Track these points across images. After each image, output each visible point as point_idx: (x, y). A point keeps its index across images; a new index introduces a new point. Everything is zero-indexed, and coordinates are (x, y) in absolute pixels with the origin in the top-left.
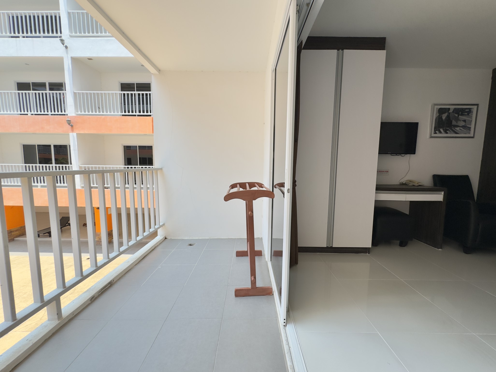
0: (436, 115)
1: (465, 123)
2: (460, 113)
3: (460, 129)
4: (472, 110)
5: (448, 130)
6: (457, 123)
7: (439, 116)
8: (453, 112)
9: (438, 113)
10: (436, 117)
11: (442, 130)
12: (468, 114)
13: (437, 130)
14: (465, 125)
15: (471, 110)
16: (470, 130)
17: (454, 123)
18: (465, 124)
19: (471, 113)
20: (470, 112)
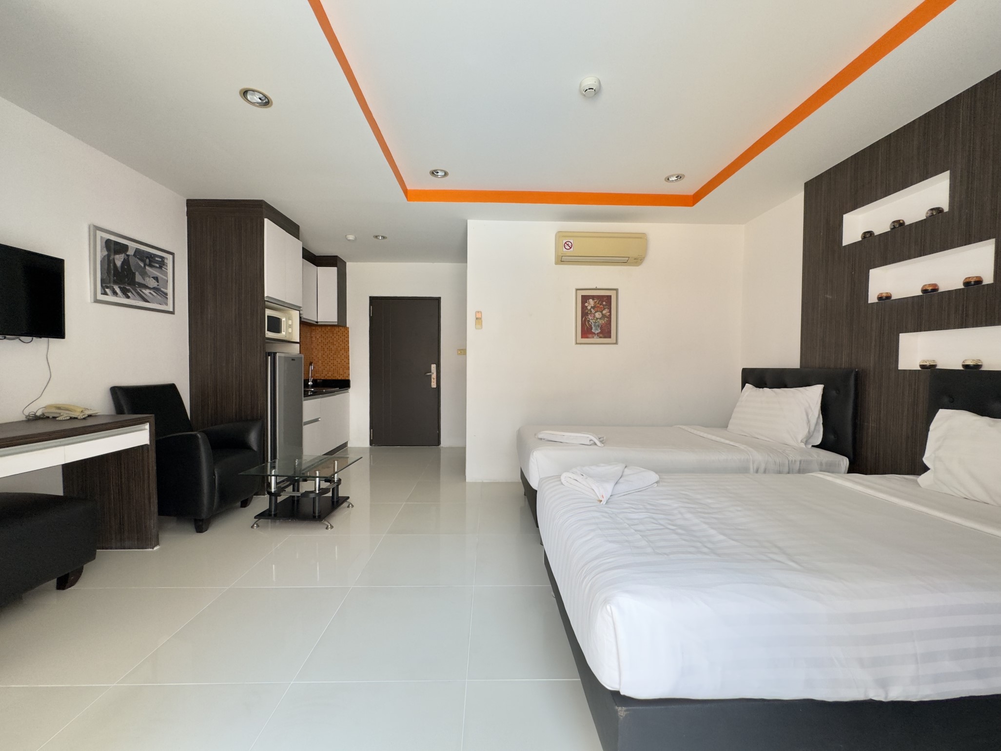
0: (101, 252)
1: (158, 284)
2: (147, 261)
3: (150, 293)
6: (144, 280)
7: (109, 256)
8: (135, 255)
9: (105, 249)
10: (102, 257)
12: (161, 267)
14: (159, 287)
15: (163, 261)
16: (167, 298)
17: (138, 278)
18: (158, 285)
20: (164, 265)
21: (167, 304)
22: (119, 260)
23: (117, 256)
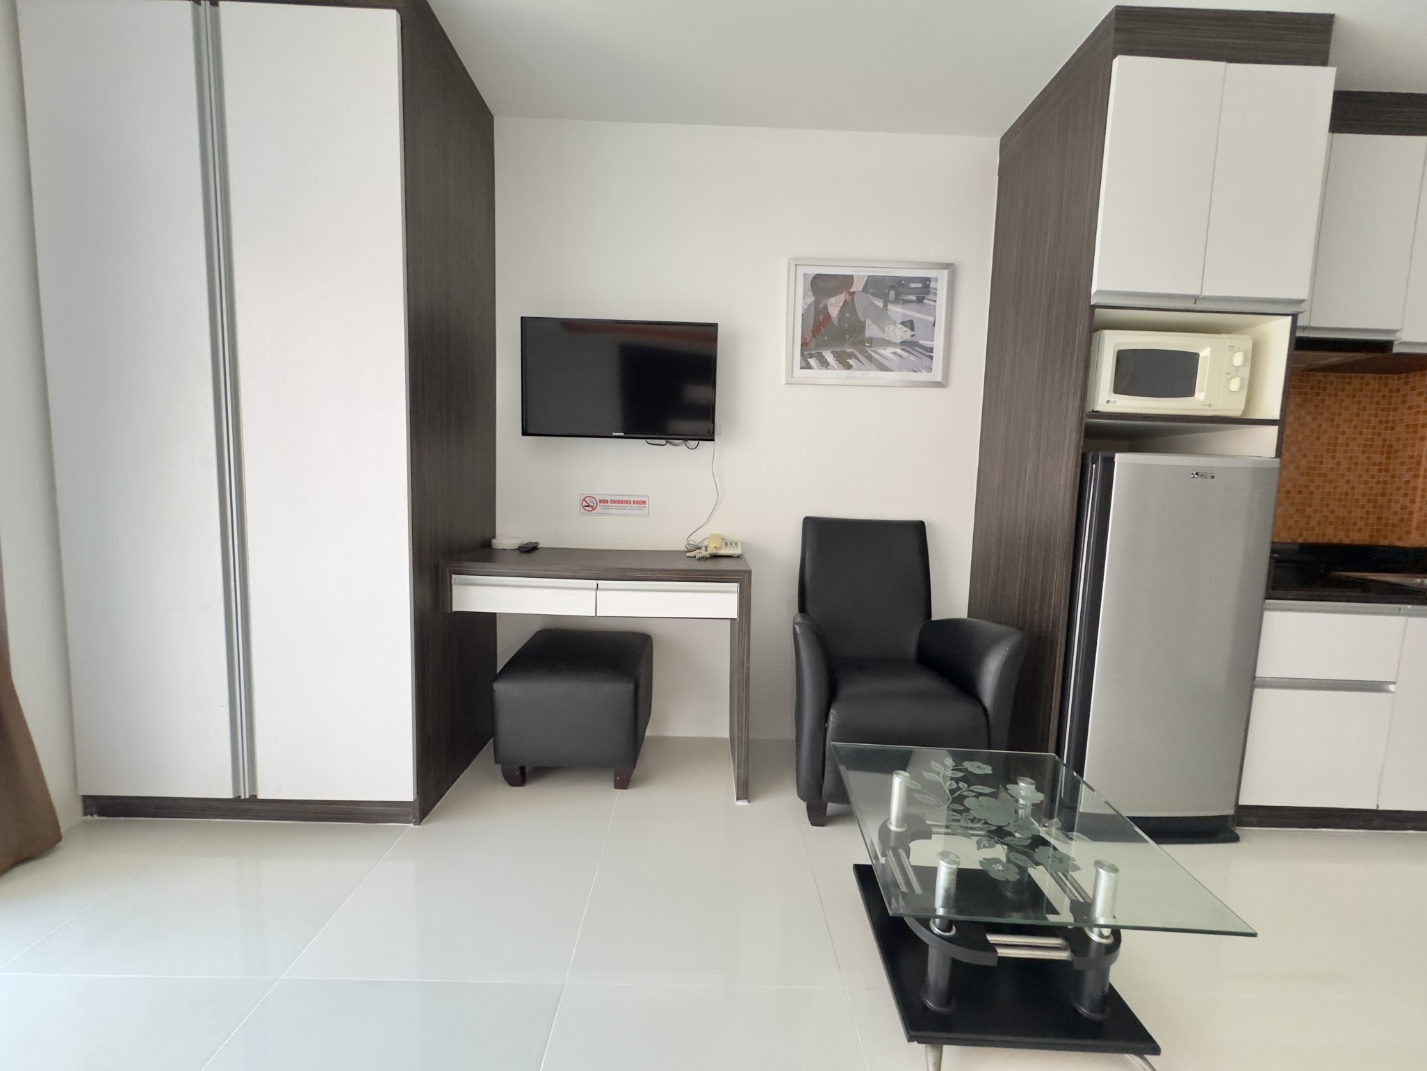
0: (804, 299)
1: (913, 333)
2: (892, 294)
3: (894, 353)
4: (932, 285)
5: (852, 356)
6: (883, 330)
7: (816, 303)
8: (865, 290)
9: (810, 293)
10: (806, 307)
11: (830, 357)
12: (920, 300)
13: (811, 356)
14: (914, 339)
15: (928, 286)
16: (931, 358)
17: (871, 330)
18: (913, 336)
19: (931, 297)
20: (928, 293)
21: (930, 369)
22: (834, 306)
23: (833, 300)
